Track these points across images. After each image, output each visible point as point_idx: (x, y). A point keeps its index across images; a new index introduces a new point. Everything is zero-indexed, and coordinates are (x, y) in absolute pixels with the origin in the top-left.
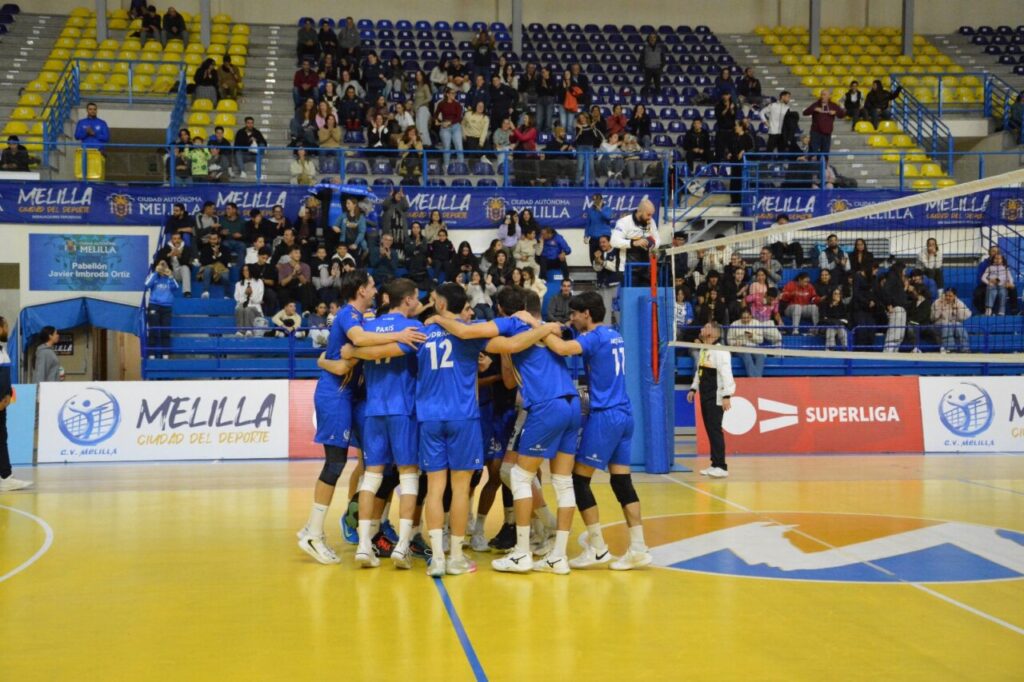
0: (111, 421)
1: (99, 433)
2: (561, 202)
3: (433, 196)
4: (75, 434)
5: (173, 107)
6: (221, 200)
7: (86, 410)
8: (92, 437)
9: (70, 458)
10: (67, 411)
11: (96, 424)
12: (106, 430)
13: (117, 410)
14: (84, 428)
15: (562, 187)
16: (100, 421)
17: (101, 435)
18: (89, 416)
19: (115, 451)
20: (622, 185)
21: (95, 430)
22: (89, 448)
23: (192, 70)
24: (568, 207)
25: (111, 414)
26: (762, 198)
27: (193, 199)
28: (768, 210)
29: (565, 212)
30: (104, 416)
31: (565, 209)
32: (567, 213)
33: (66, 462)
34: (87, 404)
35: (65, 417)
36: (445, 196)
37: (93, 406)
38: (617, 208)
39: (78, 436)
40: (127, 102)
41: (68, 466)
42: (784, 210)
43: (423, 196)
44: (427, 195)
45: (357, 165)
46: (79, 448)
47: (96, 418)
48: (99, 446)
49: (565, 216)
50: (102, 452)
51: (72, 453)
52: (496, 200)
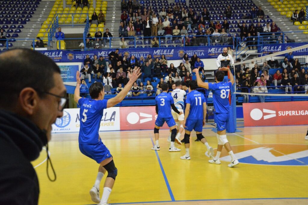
0: (68, 120)
1: (65, 124)
2: (201, 51)
3: (162, 50)
4: (58, 124)
5: (85, 27)
6: (99, 54)
8: (63, 125)
9: (57, 131)
11: (64, 121)
12: (67, 123)
13: (70, 117)
14: (61, 122)
15: (202, 46)
16: (65, 120)
17: (66, 124)
18: (62, 119)
19: (70, 129)
21: (64, 123)
22: (62, 128)
23: (90, 16)
24: (204, 52)
25: (68, 118)
26: (264, 47)
27: (91, 54)
28: (266, 51)
29: (203, 54)
30: (66, 119)
31: (203, 53)
33: (56, 133)
36: (166, 50)
38: (219, 52)
39: (59, 125)
40: (72, 26)
41: (56, 134)
42: (271, 50)
43: (159, 50)
44: (161, 50)
45: (140, 42)
46: (59, 128)
48: (65, 128)
49: (203, 55)
50: (66, 129)
51: (57, 130)
52: (181, 51)
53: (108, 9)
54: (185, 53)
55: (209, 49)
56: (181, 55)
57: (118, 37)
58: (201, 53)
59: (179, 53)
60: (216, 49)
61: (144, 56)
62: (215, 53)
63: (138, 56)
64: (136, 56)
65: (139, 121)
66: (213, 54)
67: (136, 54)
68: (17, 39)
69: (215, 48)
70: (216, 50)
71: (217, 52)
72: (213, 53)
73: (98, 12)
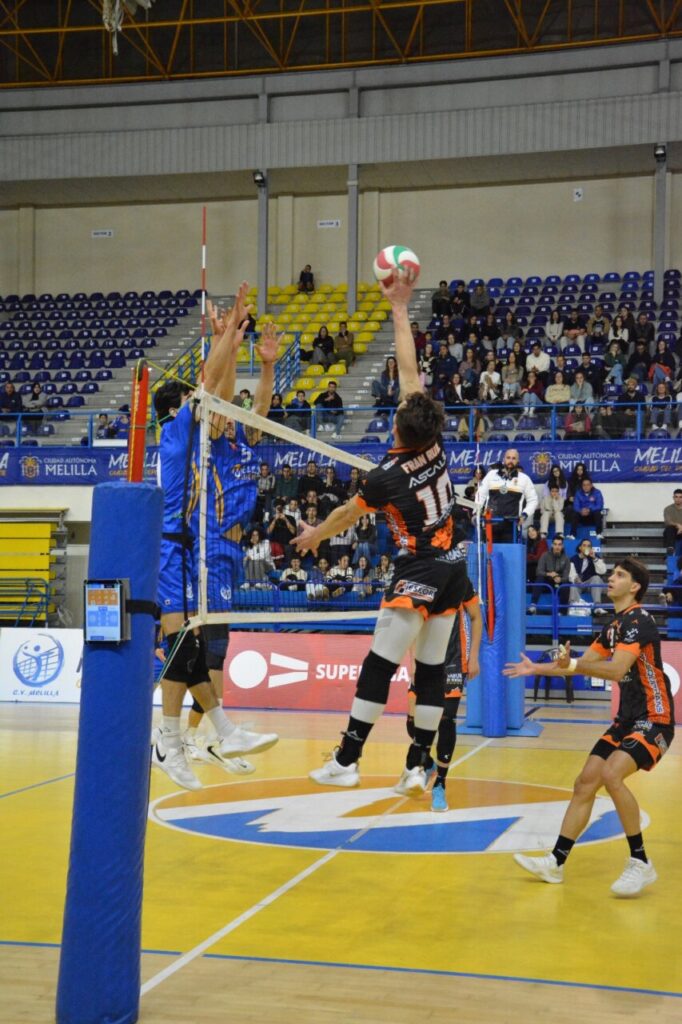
0: (56, 666)
1: (45, 676)
4: (26, 676)
6: (279, 461)
7: (36, 654)
8: (40, 679)
9: (19, 698)
10: (21, 654)
11: (43, 668)
12: (51, 673)
13: (61, 656)
14: (34, 670)
17: (48, 678)
18: (38, 660)
19: (57, 693)
20: (669, 436)
21: (42, 673)
22: (37, 689)
24: (618, 461)
25: (56, 659)
29: (615, 466)
30: (50, 661)
31: (615, 462)
32: (617, 467)
33: (17, 702)
34: (37, 648)
35: (19, 660)
37: (42, 651)
38: (672, 461)
39: (28, 678)
41: (19, 705)
46: (28, 689)
47: (44, 662)
48: (45, 688)
49: (615, 470)
50: (46, 693)
51: (22, 693)
52: (542, 455)
54: (553, 461)
55: (638, 450)
56: (540, 468)
57: (370, 406)
58: (609, 462)
59: (534, 463)
60: (664, 452)
62: (658, 464)
65: (266, 681)
66: (653, 469)
69: (660, 448)
70: (662, 455)
71: (667, 461)
72: (651, 465)
73: (333, 328)
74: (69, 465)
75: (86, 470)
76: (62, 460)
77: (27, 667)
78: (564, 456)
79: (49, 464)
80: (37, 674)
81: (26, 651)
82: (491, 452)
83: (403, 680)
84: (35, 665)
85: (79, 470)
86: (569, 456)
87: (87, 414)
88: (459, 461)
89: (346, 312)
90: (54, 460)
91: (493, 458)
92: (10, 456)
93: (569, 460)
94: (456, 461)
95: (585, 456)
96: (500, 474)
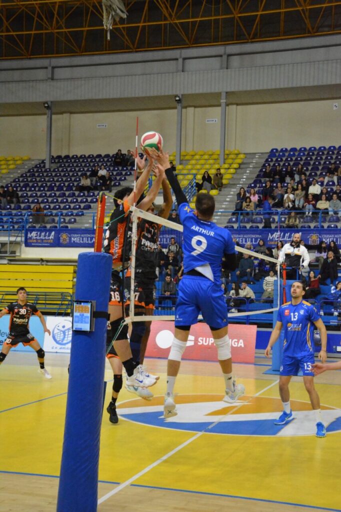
3: (282, 233)
4: (58, 340)
7: (63, 329)
8: (65, 342)
9: (55, 350)
10: (56, 329)
11: (66, 336)
12: (70, 339)
14: (62, 337)
16: (68, 335)
17: (69, 341)
18: (64, 332)
21: (66, 339)
22: (63, 346)
23: (199, 177)
30: (70, 333)
34: (64, 327)
35: (55, 333)
37: (66, 328)
46: (59, 346)
47: (67, 334)
51: (56, 348)
52: (314, 235)
53: (242, 166)
54: (320, 239)
56: (313, 242)
59: (310, 239)
61: (252, 241)
63: (242, 242)
64: (240, 241)
67: (239, 238)
68: (86, 213)
74: (83, 238)
75: (91, 240)
76: (79, 235)
77: (59, 336)
78: (325, 236)
79: (73, 237)
80: (63, 339)
81: (58, 328)
82: (289, 234)
83: (241, 346)
84: (62, 335)
85: (88, 240)
86: (328, 236)
87: (92, 213)
88: (273, 238)
89: (219, 164)
90: (76, 235)
91: (290, 237)
92: (55, 233)
93: (327, 238)
94: (271, 238)
95: (336, 236)
96: (291, 245)
